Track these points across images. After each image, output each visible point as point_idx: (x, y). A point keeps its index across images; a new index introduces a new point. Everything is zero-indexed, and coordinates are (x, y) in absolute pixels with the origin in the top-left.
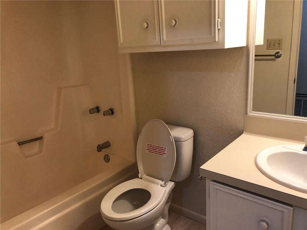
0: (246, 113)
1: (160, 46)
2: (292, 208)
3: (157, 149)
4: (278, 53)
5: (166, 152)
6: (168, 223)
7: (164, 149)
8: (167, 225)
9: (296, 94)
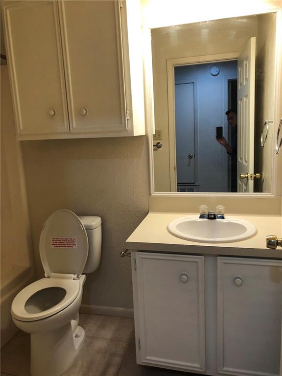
0: (150, 195)
1: (70, 132)
2: (203, 257)
3: (65, 242)
4: (159, 143)
5: (76, 243)
6: (79, 324)
7: (73, 240)
8: (79, 327)
9: (178, 183)
